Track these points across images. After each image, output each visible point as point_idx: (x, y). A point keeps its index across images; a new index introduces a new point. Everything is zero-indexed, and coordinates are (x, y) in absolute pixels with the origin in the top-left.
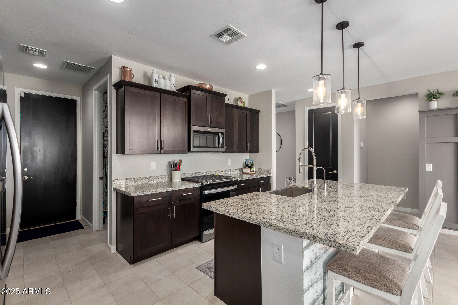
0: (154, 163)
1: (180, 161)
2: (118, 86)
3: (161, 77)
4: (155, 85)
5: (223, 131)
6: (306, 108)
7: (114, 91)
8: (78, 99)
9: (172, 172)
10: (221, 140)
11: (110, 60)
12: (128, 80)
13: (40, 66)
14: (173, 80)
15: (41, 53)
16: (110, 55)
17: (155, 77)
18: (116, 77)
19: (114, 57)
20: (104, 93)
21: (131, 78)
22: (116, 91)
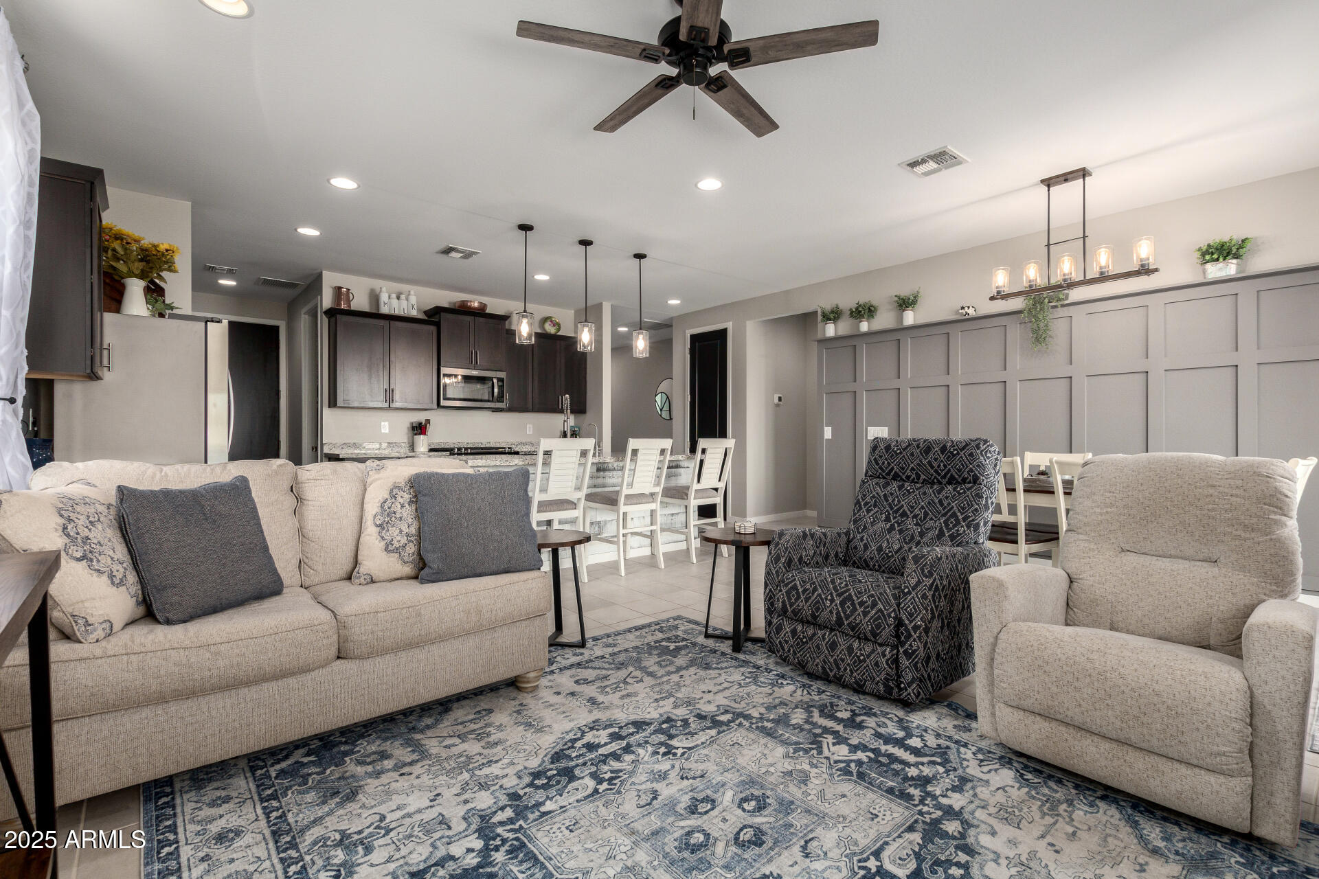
0: (387, 423)
1: (428, 421)
2: (332, 313)
3: (394, 296)
4: (384, 310)
5: (502, 375)
6: (687, 331)
7: (326, 320)
8: (283, 326)
9: (415, 437)
10: (496, 390)
11: (319, 277)
12: (343, 306)
13: (230, 283)
14: (413, 300)
15: (230, 271)
16: (319, 271)
17: (384, 297)
18: (327, 301)
19: (325, 273)
20: (314, 314)
21: (349, 302)
22: (327, 320)
